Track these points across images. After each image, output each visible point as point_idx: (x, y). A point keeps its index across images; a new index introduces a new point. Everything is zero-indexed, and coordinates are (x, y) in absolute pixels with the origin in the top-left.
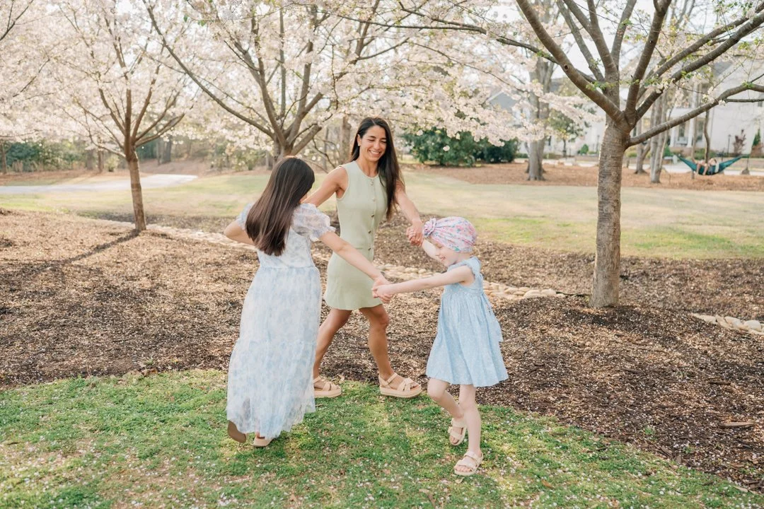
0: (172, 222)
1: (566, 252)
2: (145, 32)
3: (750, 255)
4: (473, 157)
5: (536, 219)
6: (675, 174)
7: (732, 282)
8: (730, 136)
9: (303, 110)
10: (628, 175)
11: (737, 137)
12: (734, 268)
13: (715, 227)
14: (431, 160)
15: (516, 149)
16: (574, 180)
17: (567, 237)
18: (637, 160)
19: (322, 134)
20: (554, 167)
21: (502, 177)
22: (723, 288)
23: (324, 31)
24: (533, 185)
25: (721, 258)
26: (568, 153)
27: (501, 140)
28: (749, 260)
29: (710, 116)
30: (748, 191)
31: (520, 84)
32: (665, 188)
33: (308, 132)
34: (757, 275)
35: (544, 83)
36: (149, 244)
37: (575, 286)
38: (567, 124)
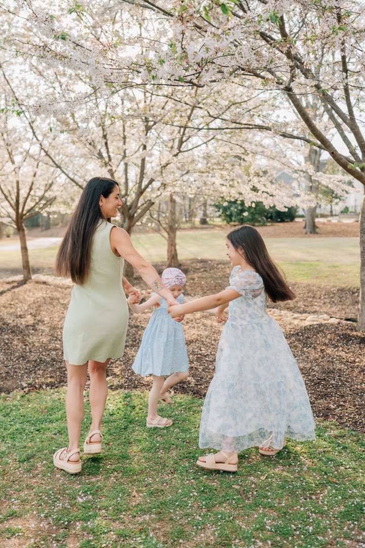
0: (51, 273)
1: (336, 287)
2: (28, 139)
4: (265, 219)
5: (312, 263)
9: (140, 190)
14: (235, 221)
15: (296, 211)
16: (339, 232)
17: (336, 275)
19: (155, 207)
20: (324, 224)
21: (286, 233)
23: (155, 133)
24: (309, 237)
26: (334, 213)
27: (285, 207)
31: (297, 165)
33: (145, 205)
35: (314, 163)
36: (33, 290)
37: (343, 312)
38: (333, 192)
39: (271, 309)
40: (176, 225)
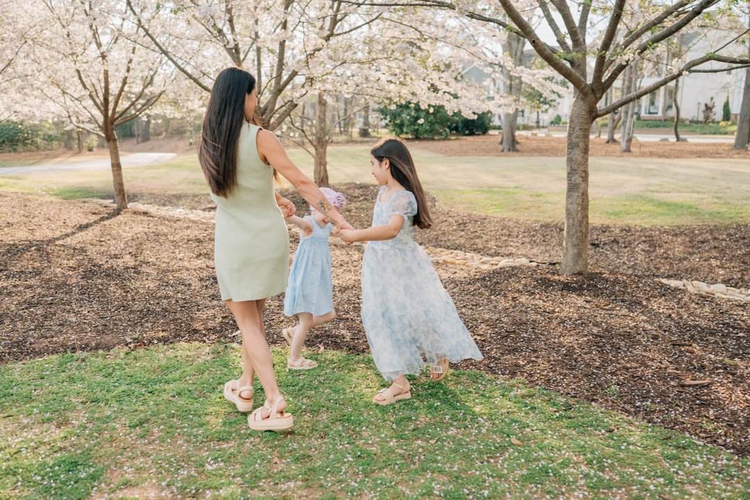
0: (152, 200)
1: (539, 222)
2: (119, 12)
3: (717, 221)
4: (448, 130)
5: (509, 190)
6: (646, 142)
7: (700, 247)
8: (699, 104)
9: (278, 87)
10: (600, 144)
11: (706, 105)
12: (701, 234)
13: (684, 194)
14: (407, 133)
15: (490, 121)
16: (547, 150)
17: (540, 207)
18: (608, 129)
19: (298, 110)
20: (527, 138)
21: (476, 149)
22: (691, 254)
23: (298, 7)
24: (506, 156)
25: (689, 224)
26: (541, 124)
27: (474, 113)
28: (716, 226)
29: (680, 84)
30: (716, 158)
31: (493, 57)
32: (636, 156)
33: (284, 108)
34: (723, 240)
35: (516, 55)
36: (130, 223)
37: (547, 255)
38: (541, 95)
39: (453, 251)
40: (327, 138)
